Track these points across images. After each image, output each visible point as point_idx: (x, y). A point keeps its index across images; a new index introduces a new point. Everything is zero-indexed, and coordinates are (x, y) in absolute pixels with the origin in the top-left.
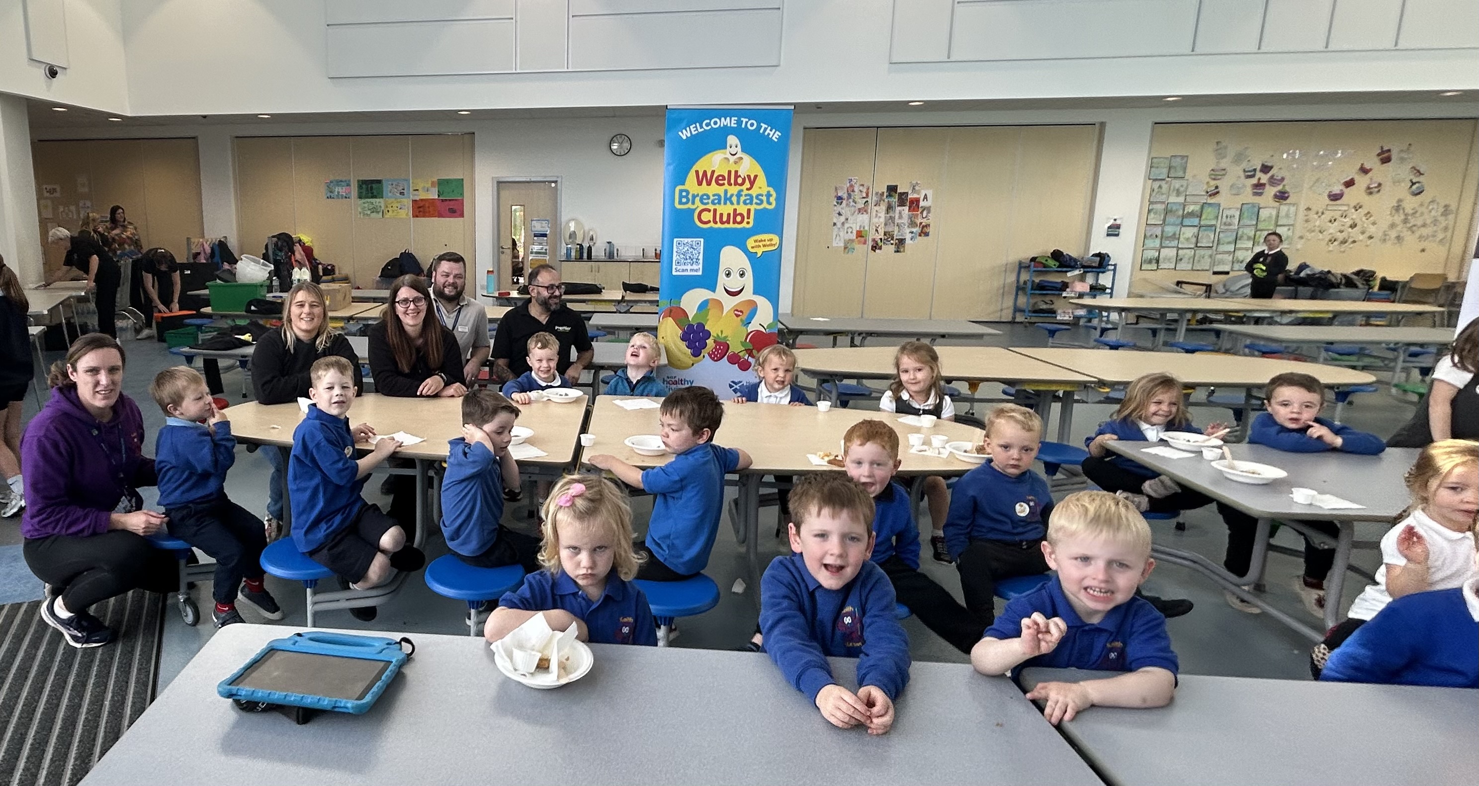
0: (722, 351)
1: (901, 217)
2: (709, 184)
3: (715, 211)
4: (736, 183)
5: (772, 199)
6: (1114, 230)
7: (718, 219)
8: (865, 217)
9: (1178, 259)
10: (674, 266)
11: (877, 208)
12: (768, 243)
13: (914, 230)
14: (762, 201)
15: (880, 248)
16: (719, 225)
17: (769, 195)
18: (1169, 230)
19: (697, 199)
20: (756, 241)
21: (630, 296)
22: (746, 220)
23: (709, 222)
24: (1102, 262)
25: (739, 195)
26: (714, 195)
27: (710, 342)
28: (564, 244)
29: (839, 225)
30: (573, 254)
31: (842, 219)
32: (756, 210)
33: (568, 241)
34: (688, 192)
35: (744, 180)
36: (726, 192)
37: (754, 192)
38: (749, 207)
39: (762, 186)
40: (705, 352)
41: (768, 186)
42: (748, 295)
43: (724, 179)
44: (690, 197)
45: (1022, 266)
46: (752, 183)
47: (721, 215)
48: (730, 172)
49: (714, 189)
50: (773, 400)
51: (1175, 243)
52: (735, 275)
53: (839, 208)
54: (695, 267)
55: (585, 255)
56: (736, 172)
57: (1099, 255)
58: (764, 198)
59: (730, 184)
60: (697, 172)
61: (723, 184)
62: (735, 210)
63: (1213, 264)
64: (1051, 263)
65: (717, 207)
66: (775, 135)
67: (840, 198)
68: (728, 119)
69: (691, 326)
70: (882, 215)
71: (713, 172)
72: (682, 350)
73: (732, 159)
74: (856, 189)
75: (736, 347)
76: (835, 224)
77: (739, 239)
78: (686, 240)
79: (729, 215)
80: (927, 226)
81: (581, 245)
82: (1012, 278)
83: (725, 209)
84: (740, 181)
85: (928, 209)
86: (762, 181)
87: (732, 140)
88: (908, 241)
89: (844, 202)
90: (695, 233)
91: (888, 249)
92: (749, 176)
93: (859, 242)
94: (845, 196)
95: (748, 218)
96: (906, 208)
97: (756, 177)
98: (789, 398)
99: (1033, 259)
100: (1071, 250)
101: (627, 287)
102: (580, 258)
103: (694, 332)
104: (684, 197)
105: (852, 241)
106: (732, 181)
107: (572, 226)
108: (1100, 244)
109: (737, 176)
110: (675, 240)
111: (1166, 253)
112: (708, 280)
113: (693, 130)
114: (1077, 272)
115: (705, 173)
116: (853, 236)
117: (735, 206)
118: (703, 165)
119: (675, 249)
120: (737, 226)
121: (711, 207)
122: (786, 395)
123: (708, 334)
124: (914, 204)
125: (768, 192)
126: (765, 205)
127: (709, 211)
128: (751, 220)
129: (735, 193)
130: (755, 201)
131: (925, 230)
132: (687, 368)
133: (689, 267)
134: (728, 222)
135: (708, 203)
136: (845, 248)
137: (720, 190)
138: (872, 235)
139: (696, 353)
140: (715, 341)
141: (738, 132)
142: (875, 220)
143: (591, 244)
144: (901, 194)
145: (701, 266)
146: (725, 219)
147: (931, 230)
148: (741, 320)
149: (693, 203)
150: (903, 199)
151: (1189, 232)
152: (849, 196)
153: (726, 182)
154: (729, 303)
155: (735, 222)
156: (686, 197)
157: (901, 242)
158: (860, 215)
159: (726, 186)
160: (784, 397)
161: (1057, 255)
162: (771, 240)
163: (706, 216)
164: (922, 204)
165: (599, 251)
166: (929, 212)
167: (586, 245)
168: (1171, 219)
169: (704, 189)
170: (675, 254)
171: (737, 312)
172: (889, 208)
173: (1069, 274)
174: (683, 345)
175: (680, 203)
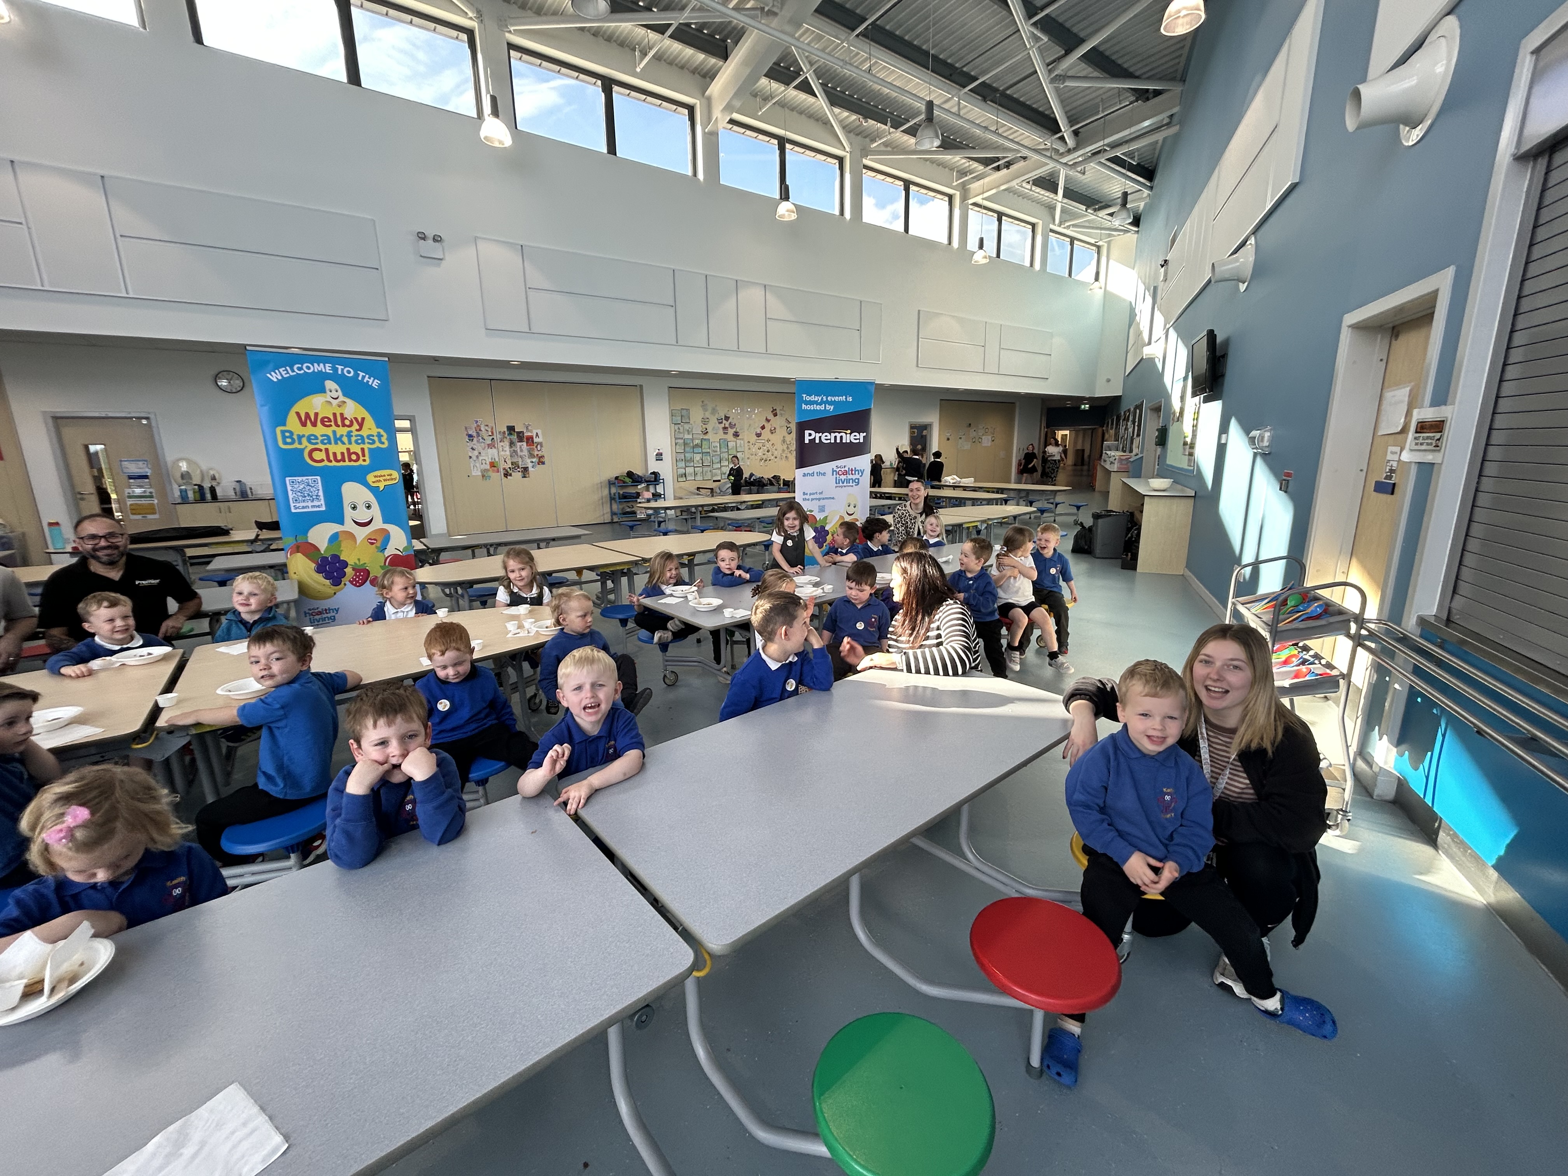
0: (363, 576)
1: (521, 451)
2: (314, 424)
3: (327, 450)
4: (344, 425)
5: (384, 439)
6: (659, 457)
7: (332, 458)
8: (494, 451)
9: (696, 474)
10: (292, 505)
11: (502, 444)
12: (389, 477)
13: (534, 460)
14: (374, 442)
15: (511, 475)
16: (334, 463)
17: (379, 436)
18: (688, 456)
19: (304, 440)
20: (375, 477)
21: (266, 534)
22: (362, 458)
23: (322, 460)
24: (655, 478)
25: (349, 435)
26: (322, 436)
27: (349, 571)
28: (175, 486)
29: (474, 458)
30: (191, 495)
31: (476, 453)
32: (369, 449)
33: (180, 481)
34: (291, 433)
35: (351, 422)
36: (334, 432)
37: (364, 432)
38: (362, 446)
39: (370, 427)
40: (345, 580)
41: (378, 428)
42: (378, 523)
43: (330, 421)
44: (295, 437)
45: (611, 483)
46: (361, 425)
47: (335, 454)
48: (335, 415)
49: (320, 430)
50: (400, 615)
51: (692, 464)
52: (361, 508)
53: (470, 444)
54: (316, 503)
55: (208, 496)
56: (342, 415)
57: (654, 473)
58: (376, 438)
59: (338, 426)
60: (298, 414)
61: (331, 426)
62: (348, 450)
63: (712, 476)
64: (628, 480)
65: (327, 446)
66: (375, 383)
67: (470, 436)
68: (322, 365)
69: (324, 559)
70: (507, 448)
71: (316, 414)
72: (319, 582)
73: (335, 402)
74: (483, 429)
75: (376, 571)
76: (470, 457)
77: (359, 476)
78: (300, 479)
79: (343, 454)
80: (542, 457)
81: (201, 487)
82: (606, 492)
83: (338, 449)
84: (347, 422)
85: (541, 444)
86: (370, 423)
87: (330, 384)
88: (530, 469)
89: (475, 439)
90: (312, 472)
91: (517, 475)
92: (356, 419)
93: (493, 471)
94: (475, 434)
95: (364, 455)
96: (525, 444)
97: (363, 419)
98: (414, 611)
99: (617, 478)
100: (638, 471)
101: (261, 526)
102: (202, 499)
103: (329, 563)
104: (288, 437)
105: (486, 470)
106: (339, 423)
107: (184, 466)
108: (654, 466)
109: (343, 419)
110: (287, 479)
111: (690, 470)
112: (335, 514)
113: (283, 373)
114: (643, 485)
115: (307, 415)
116: (488, 467)
117: (348, 446)
118: (303, 406)
119: (289, 488)
120: (353, 464)
121: (323, 447)
122: (411, 610)
123: (345, 564)
124: (530, 440)
125: (379, 433)
126: (377, 444)
127: (320, 450)
128: (367, 458)
129: (345, 434)
130: (367, 440)
131: (542, 460)
132: (329, 597)
133: (310, 504)
134: (343, 460)
135: (317, 443)
136: (483, 476)
137: (329, 431)
138: (502, 465)
139: (337, 582)
140: (354, 569)
141: (335, 377)
142: (502, 453)
143: (214, 484)
144: (518, 433)
145: (322, 502)
146: (339, 457)
147: (546, 460)
148: (377, 547)
149: (300, 443)
150: (520, 436)
151: (698, 457)
152: (478, 435)
153: (332, 423)
154: (361, 534)
155: (350, 460)
156: (291, 437)
157: (526, 469)
158: (490, 450)
159: (334, 428)
160: (410, 611)
161: (630, 474)
162: (391, 475)
163: (317, 455)
164: (536, 440)
165: (225, 489)
166: (541, 446)
167: (207, 485)
168: (687, 449)
169: (309, 430)
170: (290, 493)
171: (371, 541)
172: (512, 444)
173: (639, 487)
174: (320, 578)
175: (285, 443)
